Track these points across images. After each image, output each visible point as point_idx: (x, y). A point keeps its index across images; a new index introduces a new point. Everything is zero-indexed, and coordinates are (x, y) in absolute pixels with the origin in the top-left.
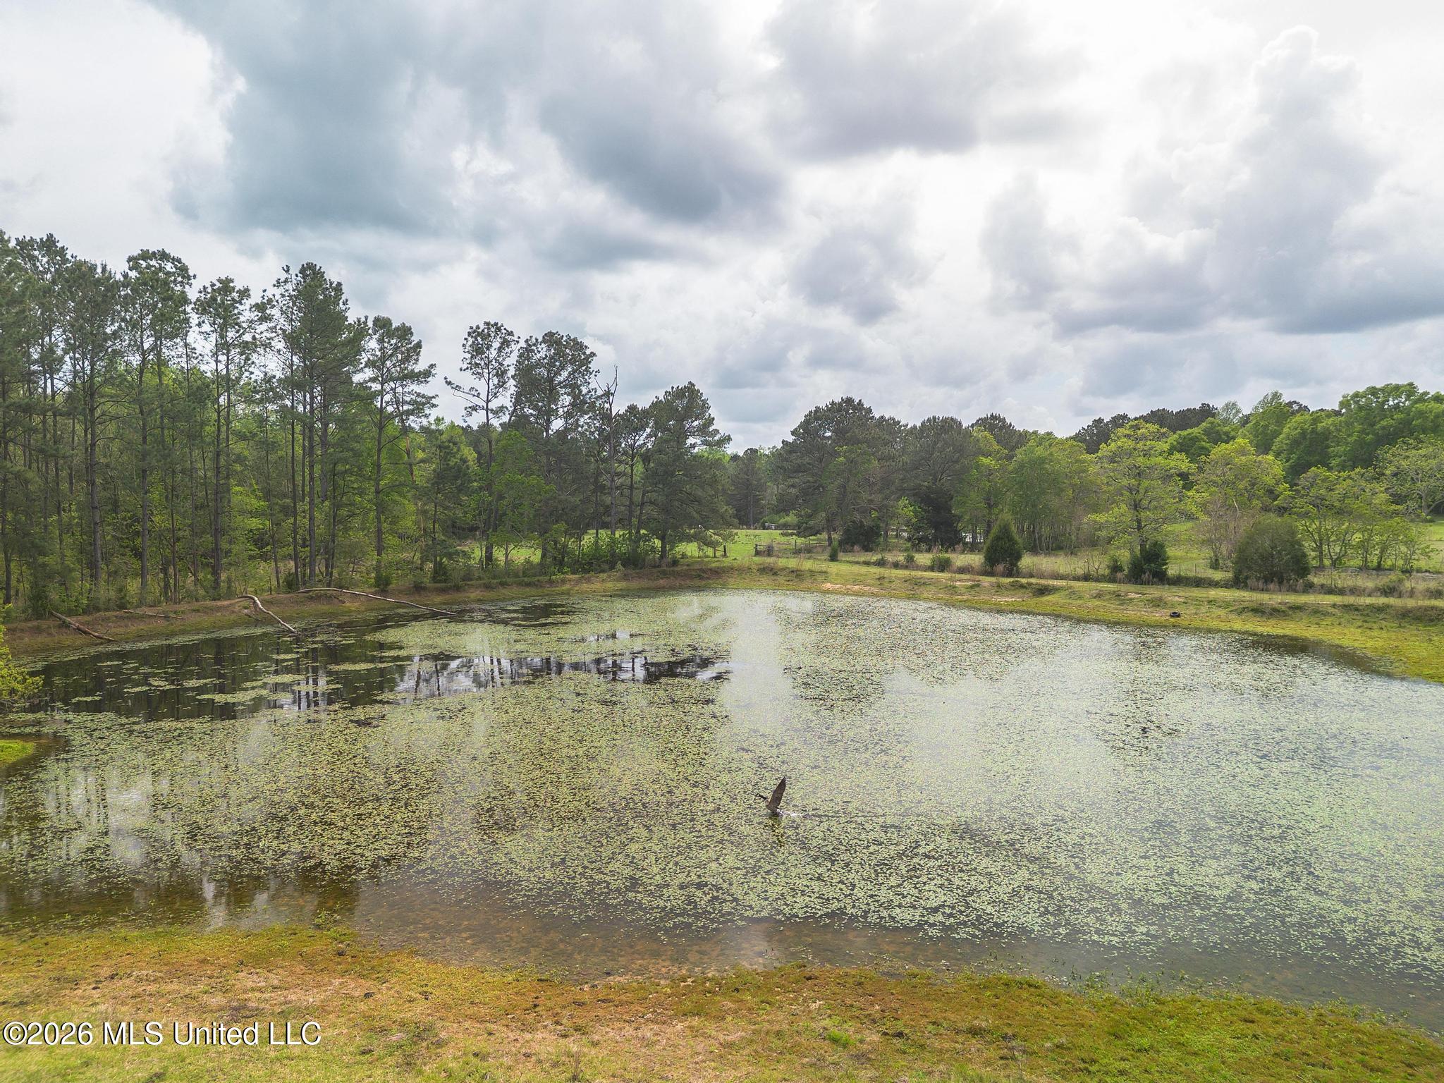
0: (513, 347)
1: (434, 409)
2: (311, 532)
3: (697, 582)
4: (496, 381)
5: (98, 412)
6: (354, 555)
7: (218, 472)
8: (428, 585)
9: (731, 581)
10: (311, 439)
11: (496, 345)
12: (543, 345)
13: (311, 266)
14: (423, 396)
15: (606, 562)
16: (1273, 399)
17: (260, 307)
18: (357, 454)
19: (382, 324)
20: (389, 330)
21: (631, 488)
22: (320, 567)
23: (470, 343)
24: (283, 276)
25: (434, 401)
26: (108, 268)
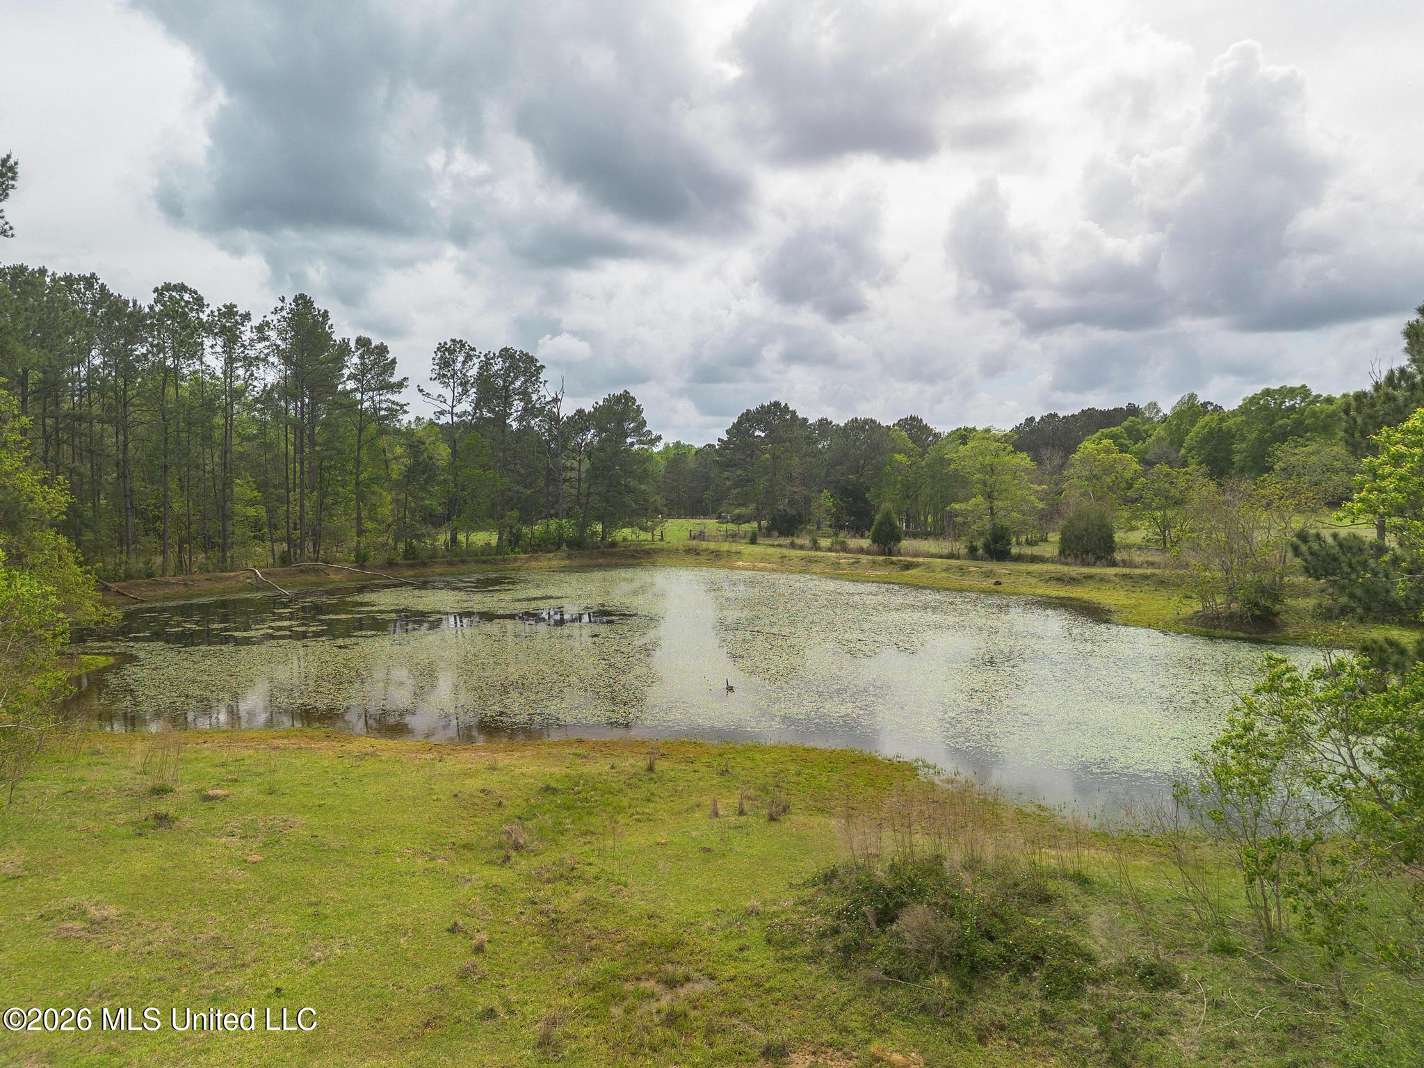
0: (476, 360)
1: (406, 415)
2: (301, 517)
3: (631, 561)
4: (460, 390)
5: (130, 419)
6: (337, 538)
7: (225, 467)
8: (399, 562)
9: (660, 560)
10: (302, 439)
11: (461, 359)
12: (500, 359)
13: (302, 297)
14: (397, 404)
15: (552, 544)
16: (1189, 400)
17: (260, 329)
18: (340, 452)
19: (363, 343)
20: (368, 349)
21: (579, 480)
22: (309, 545)
23: (439, 356)
24: (280, 305)
25: (405, 408)
26: (138, 303)
